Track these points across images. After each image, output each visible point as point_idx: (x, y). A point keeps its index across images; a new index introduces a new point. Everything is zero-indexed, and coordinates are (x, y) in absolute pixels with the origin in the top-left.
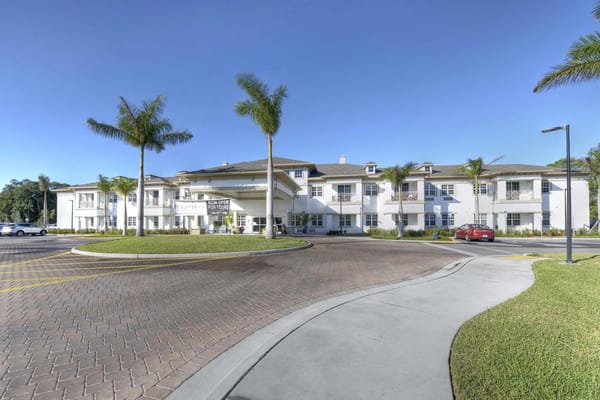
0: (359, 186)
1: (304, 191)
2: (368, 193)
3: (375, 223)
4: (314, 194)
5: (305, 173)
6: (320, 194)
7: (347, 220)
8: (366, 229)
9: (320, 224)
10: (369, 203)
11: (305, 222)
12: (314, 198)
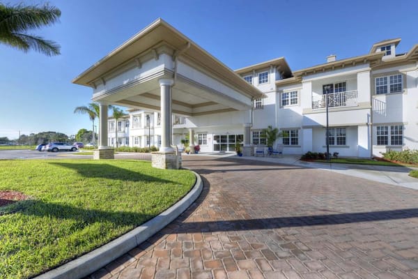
0: (364, 78)
1: (271, 99)
2: (381, 90)
3: (398, 140)
4: (285, 103)
5: (273, 76)
6: (294, 101)
7: (339, 135)
8: (379, 151)
9: (295, 142)
10: (383, 107)
11: (272, 139)
12: (286, 107)
